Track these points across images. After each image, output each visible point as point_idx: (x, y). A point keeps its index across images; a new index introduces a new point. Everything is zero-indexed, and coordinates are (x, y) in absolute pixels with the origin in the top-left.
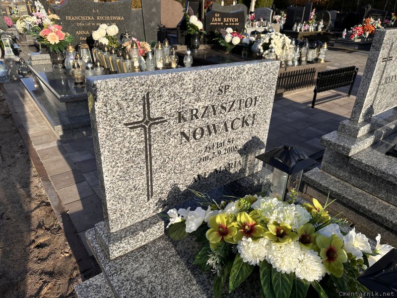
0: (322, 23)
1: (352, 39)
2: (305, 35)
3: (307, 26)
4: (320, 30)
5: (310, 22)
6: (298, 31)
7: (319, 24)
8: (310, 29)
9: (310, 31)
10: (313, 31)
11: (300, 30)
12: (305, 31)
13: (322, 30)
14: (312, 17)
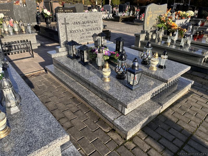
0: (131, 12)
1: (141, 19)
2: (123, 18)
3: (124, 13)
4: (131, 15)
5: (126, 11)
6: (120, 16)
7: (130, 13)
8: (126, 15)
9: (126, 16)
10: (127, 15)
11: (121, 16)
12: (124, 16)
13: (132, 15)
14: (127, 9)
